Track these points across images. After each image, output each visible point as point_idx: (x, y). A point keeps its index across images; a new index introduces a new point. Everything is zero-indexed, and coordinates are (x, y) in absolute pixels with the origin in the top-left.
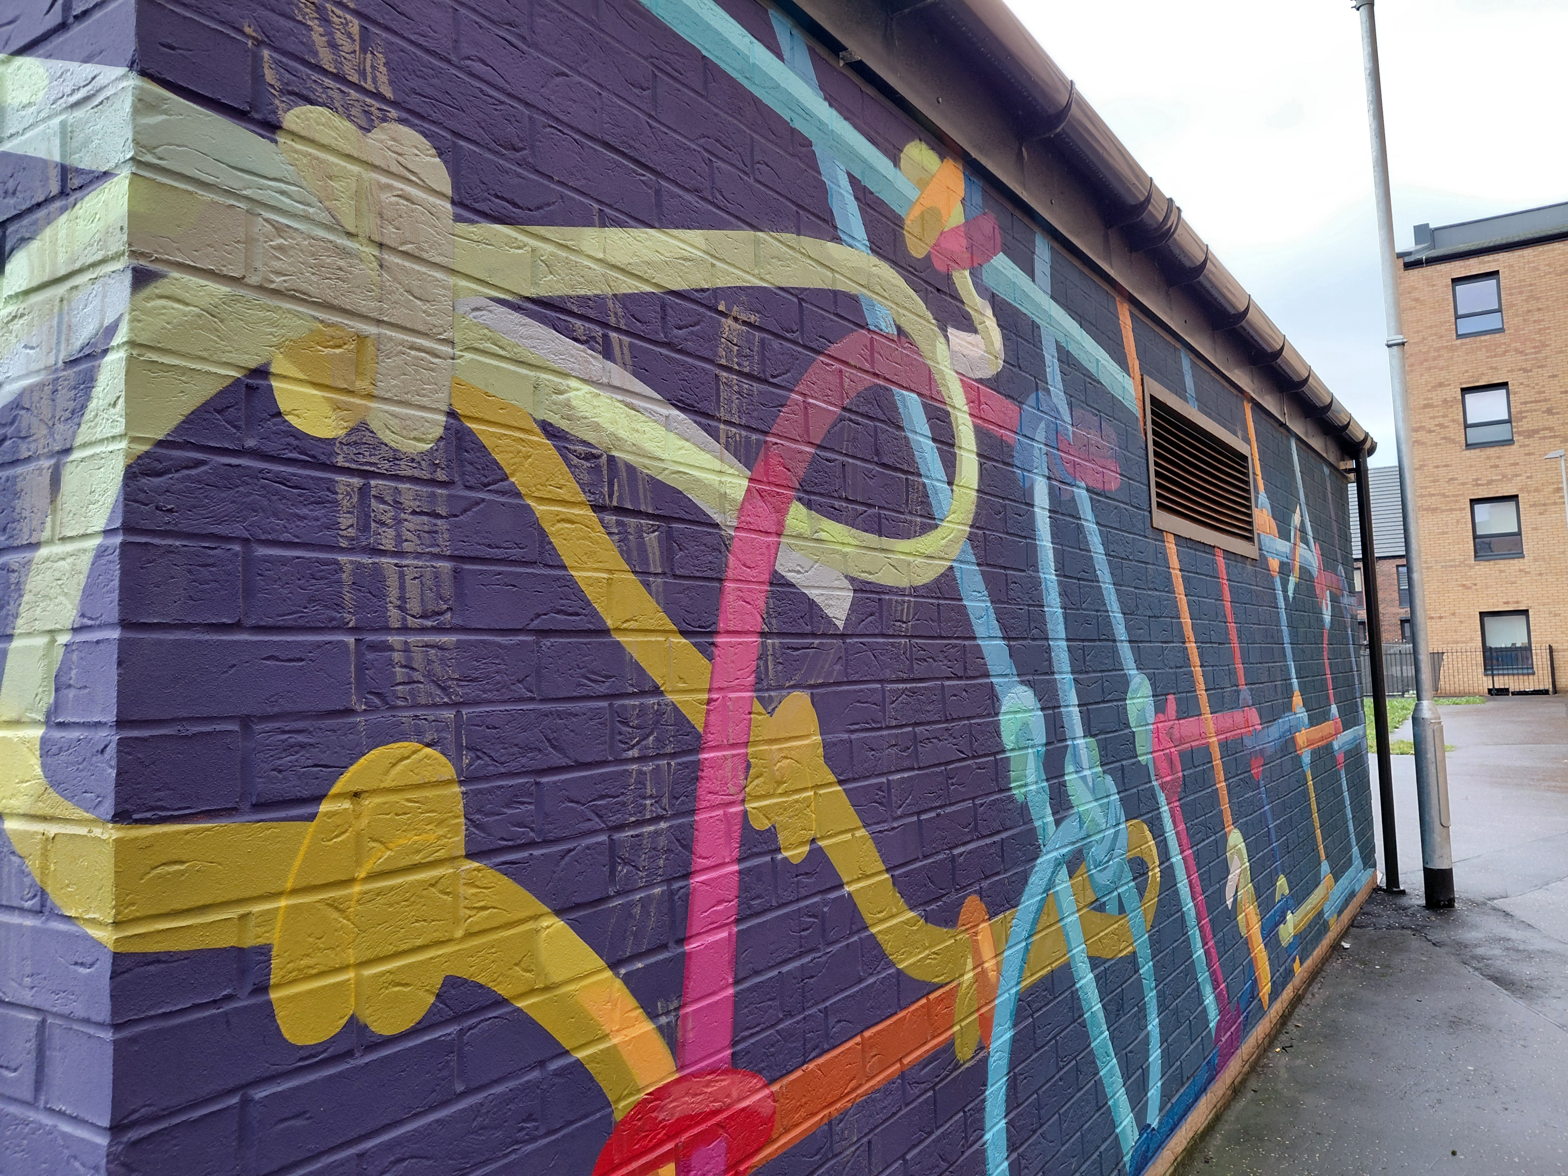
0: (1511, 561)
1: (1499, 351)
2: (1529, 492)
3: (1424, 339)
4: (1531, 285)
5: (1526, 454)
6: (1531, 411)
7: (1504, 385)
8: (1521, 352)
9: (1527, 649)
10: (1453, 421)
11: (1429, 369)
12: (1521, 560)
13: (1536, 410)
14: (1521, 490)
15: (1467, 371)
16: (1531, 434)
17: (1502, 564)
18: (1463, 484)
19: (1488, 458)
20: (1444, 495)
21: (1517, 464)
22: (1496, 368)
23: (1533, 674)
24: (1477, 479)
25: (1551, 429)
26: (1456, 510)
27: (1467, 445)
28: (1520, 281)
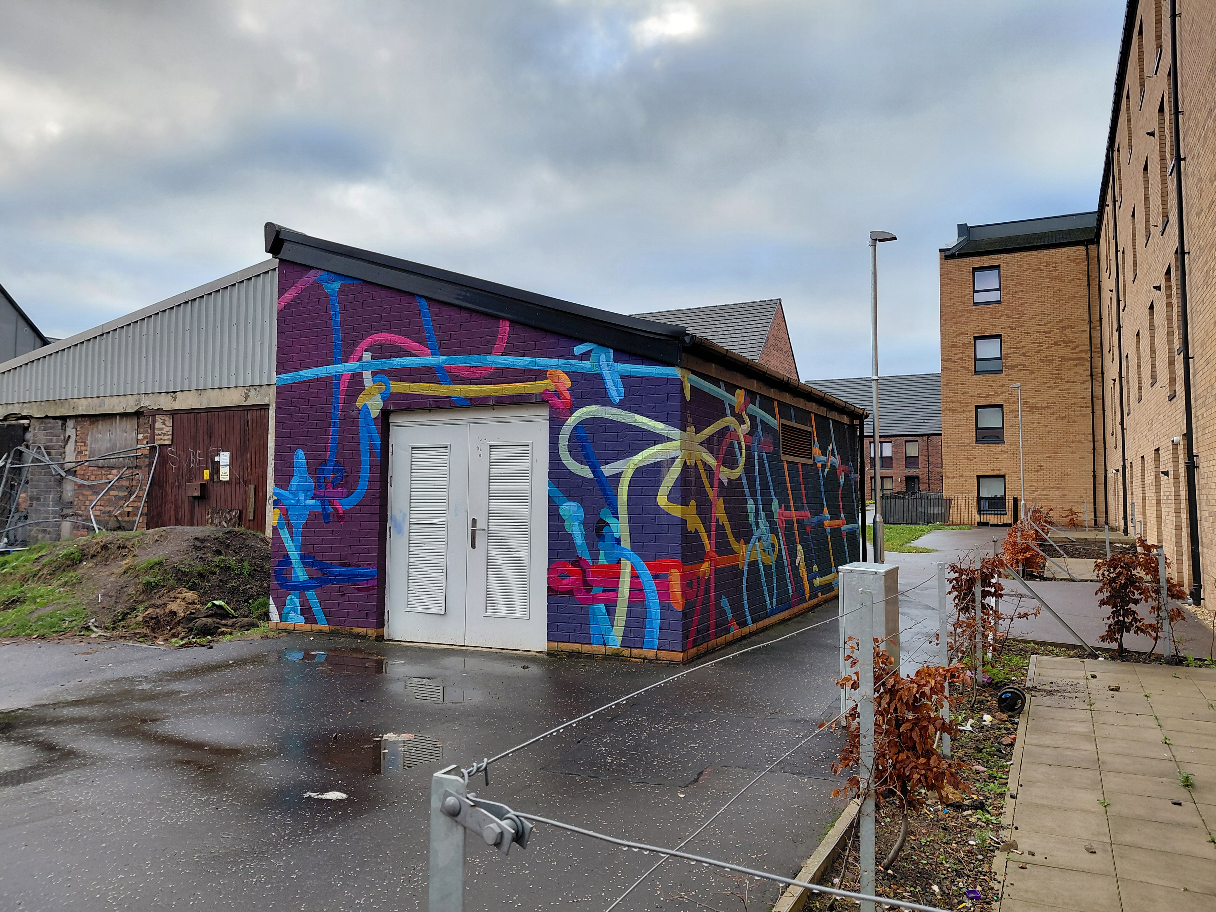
0: (997, 445)
1: (998, 315)
2: (1009, 403)
3: (954, 304)
4: (1018, 276)
5: (1009, 380)
6: (1014, 353)
7: (999, 336)
8: (1010, 317)
9: (1003, 499)
10: (968, 356)
11: (956, 323)
12: (1003, 445)
13: (1016, 353)
14: (1005, 401)
15: (978, 326)
16: (1012, 367)
17: (992, 446)
18: (972, 396)
19: (987, 381)
20: (960, 402)
21: (1004, 385)
22: (995, 325)
23: (1006, 514)
24: (979, 394)
25: (1024, 365)
26: (966, 412)
27: (975, 372)
28: (1012, 273)
